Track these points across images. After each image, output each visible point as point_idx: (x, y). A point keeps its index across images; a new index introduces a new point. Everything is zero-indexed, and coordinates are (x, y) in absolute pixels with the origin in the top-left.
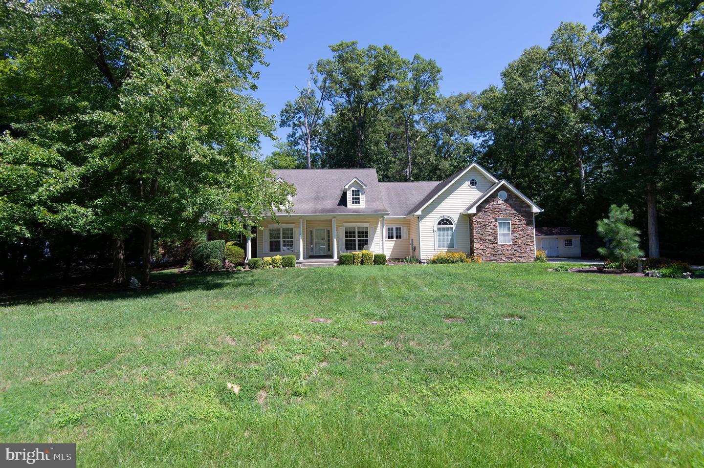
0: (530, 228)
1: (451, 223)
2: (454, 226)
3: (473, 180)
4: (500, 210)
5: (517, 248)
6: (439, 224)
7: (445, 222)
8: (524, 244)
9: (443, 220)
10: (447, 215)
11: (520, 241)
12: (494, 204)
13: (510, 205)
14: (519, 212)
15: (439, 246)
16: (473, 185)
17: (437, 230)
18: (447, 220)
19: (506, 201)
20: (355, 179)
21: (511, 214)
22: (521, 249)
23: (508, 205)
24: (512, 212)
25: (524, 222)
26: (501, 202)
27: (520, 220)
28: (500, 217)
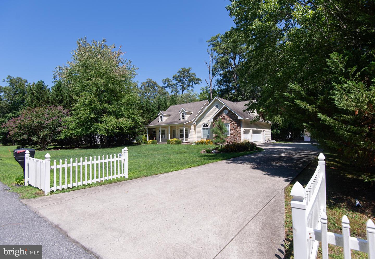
0: (239, 127)
1: (208, 126)
2: (209, 128)
3: (217, 105)
4: (224, 119)
5: (232, 138)
6: (203, 127)
7: (205, 126)
8: (236, 136)
9: (204, 125)
10: (206, 122)
11: (234, 134)
12: (222, 117)
13: (229, 116)
14: (233, 119)
15: (203, 137)
16: (217, 108)
17: (202, 129)
18: (206, 125)
19: (227, 114)
20: (182, 109)
21: (230, 121)
22: (234, 138)
23: (228, 117)
24: (230, 120)
25: (236, 124)
26: (225, 115)
27: (234, 124)
28: (225, 123)
